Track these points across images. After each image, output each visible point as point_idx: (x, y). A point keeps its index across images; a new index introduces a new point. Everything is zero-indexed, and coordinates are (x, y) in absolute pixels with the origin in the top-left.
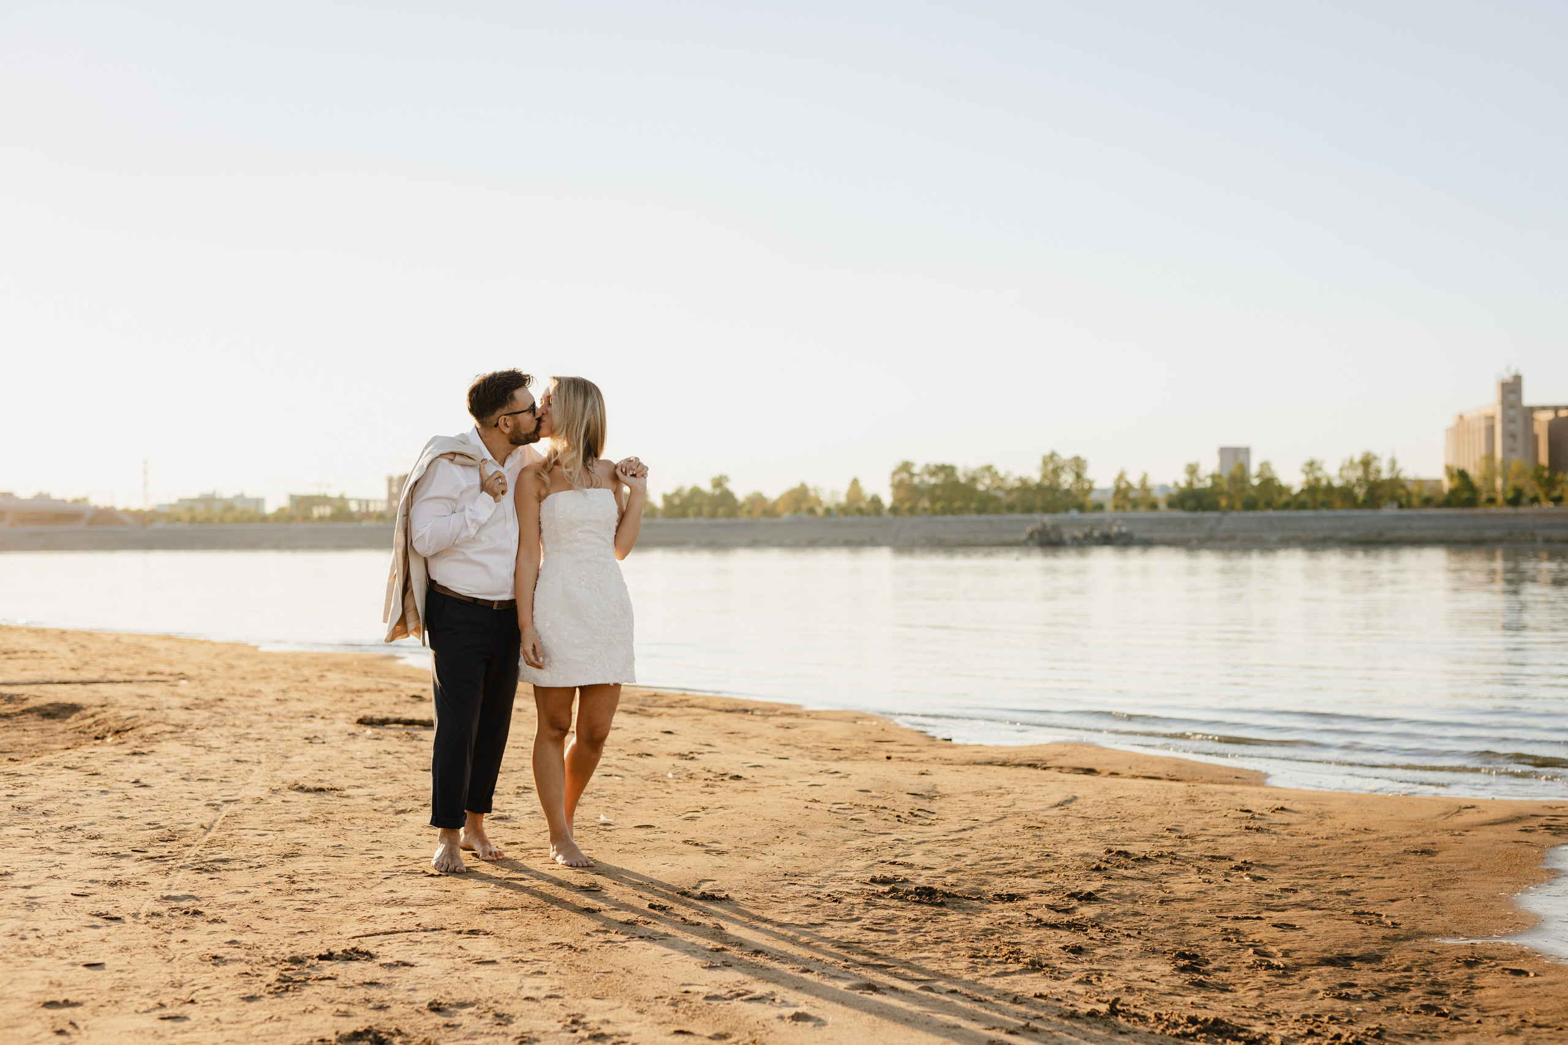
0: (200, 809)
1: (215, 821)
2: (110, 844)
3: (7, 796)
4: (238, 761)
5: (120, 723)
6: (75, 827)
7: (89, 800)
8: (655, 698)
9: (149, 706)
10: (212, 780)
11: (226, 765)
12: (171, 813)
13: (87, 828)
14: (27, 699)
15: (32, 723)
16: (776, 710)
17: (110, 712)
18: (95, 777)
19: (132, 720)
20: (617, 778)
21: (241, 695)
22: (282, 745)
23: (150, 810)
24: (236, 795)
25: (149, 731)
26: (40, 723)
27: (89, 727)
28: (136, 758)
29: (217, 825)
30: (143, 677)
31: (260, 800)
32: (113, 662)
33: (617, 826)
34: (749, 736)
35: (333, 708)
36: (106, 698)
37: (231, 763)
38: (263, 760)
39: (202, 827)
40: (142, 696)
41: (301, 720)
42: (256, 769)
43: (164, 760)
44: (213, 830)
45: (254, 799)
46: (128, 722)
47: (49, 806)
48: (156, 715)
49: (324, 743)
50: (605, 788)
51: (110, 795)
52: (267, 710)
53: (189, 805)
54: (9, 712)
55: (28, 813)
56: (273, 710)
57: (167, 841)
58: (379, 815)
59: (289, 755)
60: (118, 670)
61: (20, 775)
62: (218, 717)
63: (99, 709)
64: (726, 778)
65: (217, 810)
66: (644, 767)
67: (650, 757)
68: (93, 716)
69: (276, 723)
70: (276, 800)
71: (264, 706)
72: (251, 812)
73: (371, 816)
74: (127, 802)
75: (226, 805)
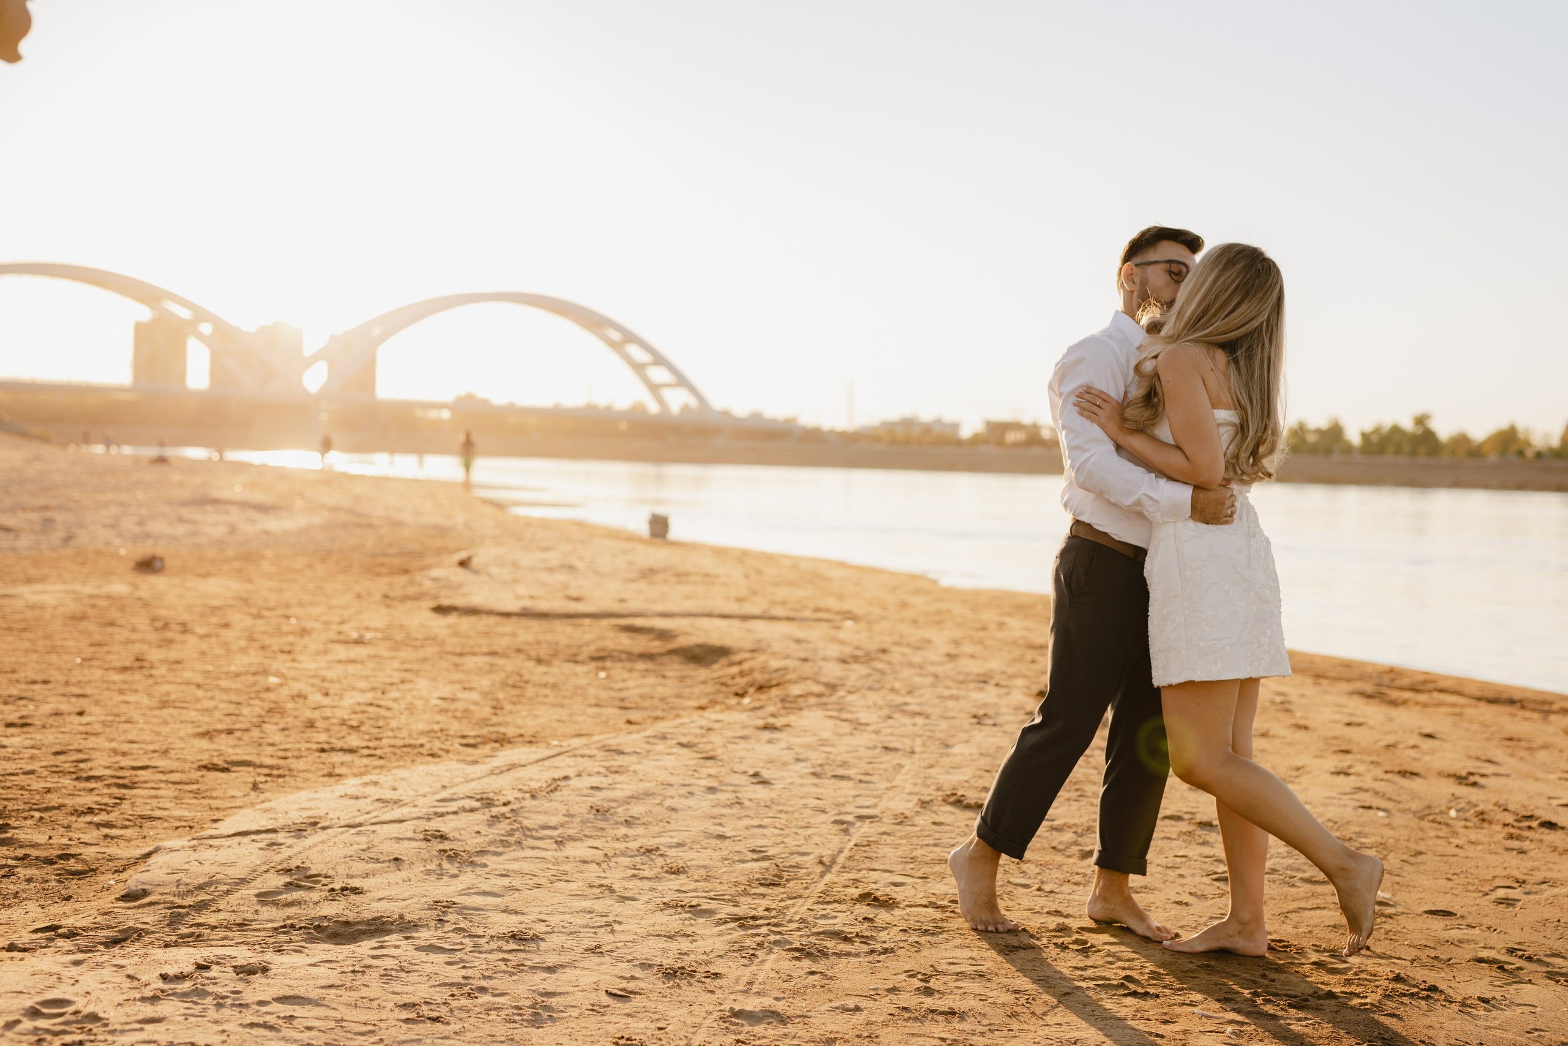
0: (824, 829)
1: (841, 851)
2: (693, 885)
3: (593, 788)
4: (886, 748)
5: (766, 676)
6: (658, 849)
7: (691, 802)
8: (1392, 676)
9: (803, 655)
10: (848, 778)
11: (869, 753)
12: (787, 831)
13: (671, 852)
14: (676, 636)
15: (675, 668)
16: (1552, 703)
17: (761, 659)
18: (710, 763)
19: (781, 673)
20: (1381, 814)
21: (908, 645)
22: (944, 725)
23: (760, 826)
24: (875, 806)
25: (796, 690)
26: (683, 667)
27: (733, 678)
28: (766, 735)
29: (841, 859)
30: (808, 614)
31: (902, 819)
32: (783, 593)
33: (1400, 909)
34: (1534, 745)
35: (1011, 671)
36: (759, 641)
37: (877, 751)
38: (918, 749)
39: (821, 862)
40: (798, 641)
41: (972, 686)
42: (907, 762)
43: (798, 741)
44: (835, 869)
45: (896, 816)
46: (775, 676)
47: (637, 809)
48: (808, 669)
49: (995, 725)
50: (1367, 830)
51: (719, 795)
52: (932, 669)
53: (812, 821)
54: (654, 651)
55: (607, 820)
56: (939, 670)
57: (768, 885)
58: (1059, 858)
59: (951, 741)
60: (784, 603)
61: (621, 753)
62: (877, 676)
63: (747, 655)
64: (1535, 824)
65: (846, 831)
66: (1414, 796)
67: (1417, 779)
68: (740, 663)
69: (941, 690)
70: (923, 820)
71: (932, 664)
72: (889, 839)
73: (1048, 858)
74: (734, 810)
75: (858, 824)
